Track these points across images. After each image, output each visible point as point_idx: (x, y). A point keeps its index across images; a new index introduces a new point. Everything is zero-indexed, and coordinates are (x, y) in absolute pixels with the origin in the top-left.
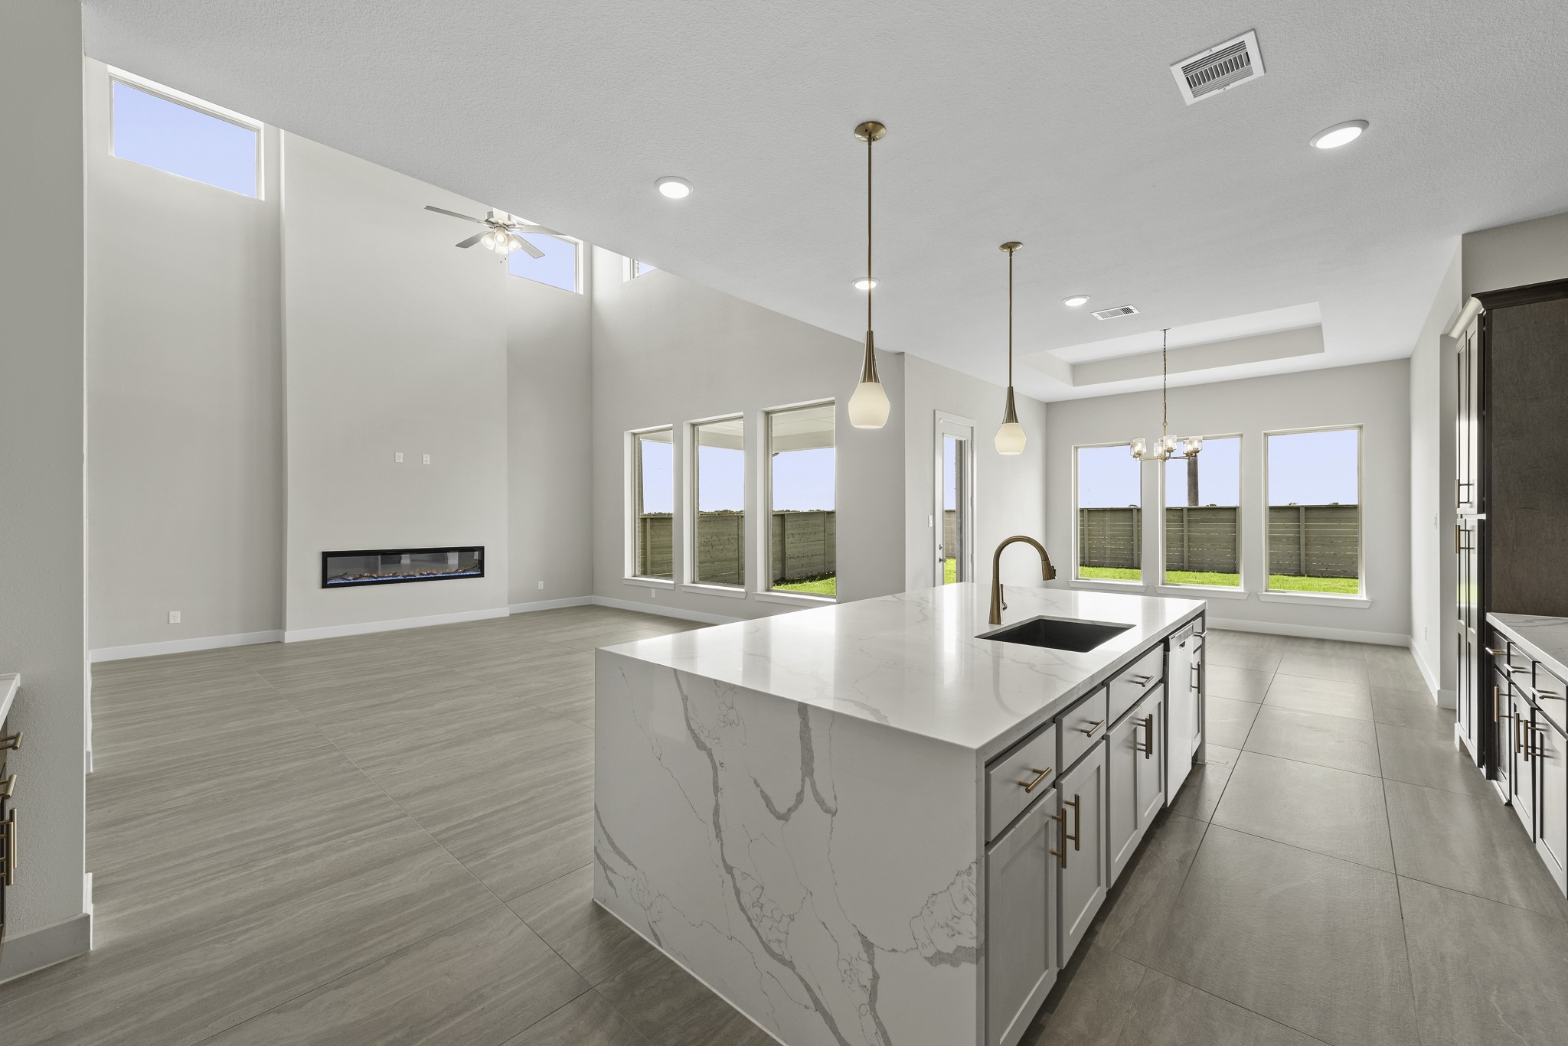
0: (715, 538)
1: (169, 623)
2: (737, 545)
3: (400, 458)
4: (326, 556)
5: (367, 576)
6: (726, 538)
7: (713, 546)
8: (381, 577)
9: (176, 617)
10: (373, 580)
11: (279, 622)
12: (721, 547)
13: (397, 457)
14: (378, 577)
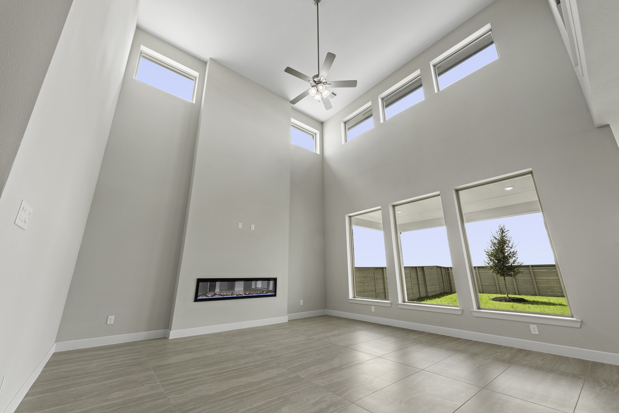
0: (365, 279)
1: (106, 324)
2: (374, 283)
3: (240, 226)
4: (199, 281)
5: (218, 295)
6: (369, 279)
7: (364, 283)
8: (225, 295)
9: (111, 320)
10: (221, 297)
11: (167, 325)
12: (367, 284)
13: (239, 225)
14: (224, 295)
